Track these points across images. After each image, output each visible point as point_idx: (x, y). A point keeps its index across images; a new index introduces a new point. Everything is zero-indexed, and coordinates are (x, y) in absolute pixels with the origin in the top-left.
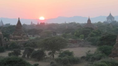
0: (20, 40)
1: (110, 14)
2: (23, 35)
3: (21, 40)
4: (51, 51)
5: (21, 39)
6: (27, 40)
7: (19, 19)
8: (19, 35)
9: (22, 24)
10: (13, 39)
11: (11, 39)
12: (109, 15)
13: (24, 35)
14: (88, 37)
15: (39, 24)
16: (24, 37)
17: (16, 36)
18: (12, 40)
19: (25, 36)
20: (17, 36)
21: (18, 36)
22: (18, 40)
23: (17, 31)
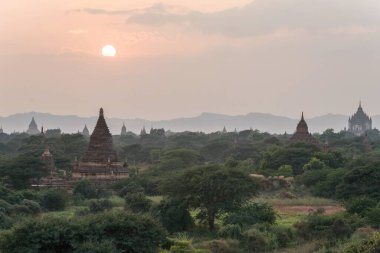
0: (103, 176)
1: (360, 109)
2: (112, 161)
3: (108, 177)
5: (106, 172)
6: (122, 176)
7: (101, 111)
8: (101, 161)
10: (81, 172)
11: (76, 171)
12: (355, 111)
13: (116, 161)
16: (116, 167)
17: (91, 164)
18: (78, 175)
19: (119, 164)
20: (93, 164)
21: (98, 162)
22: (98, 177)
23: (96, 149)
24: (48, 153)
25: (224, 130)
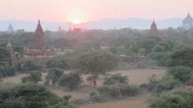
0: (40, 57)
1: (189, 15)
2: (45, 48)
3: (43, 57)
4: (92, 75)
5: (42, 54)
6: (51, 57)
7: (39, 21)
8: (39, 48)
9: (44, 30)
10: (29, 55)
11: (26, 54)
13: (47, 48)
14: (152, 53)
15: (72, 30)
16: (48, 52)
17: (33, 50)
18: (27, 56)
19: (49, 50)
20: (35, 50)
21: (37, 49)
22: (38, 57)
23: (36, 42)
24: (9, 45)
25: (115, 28)
